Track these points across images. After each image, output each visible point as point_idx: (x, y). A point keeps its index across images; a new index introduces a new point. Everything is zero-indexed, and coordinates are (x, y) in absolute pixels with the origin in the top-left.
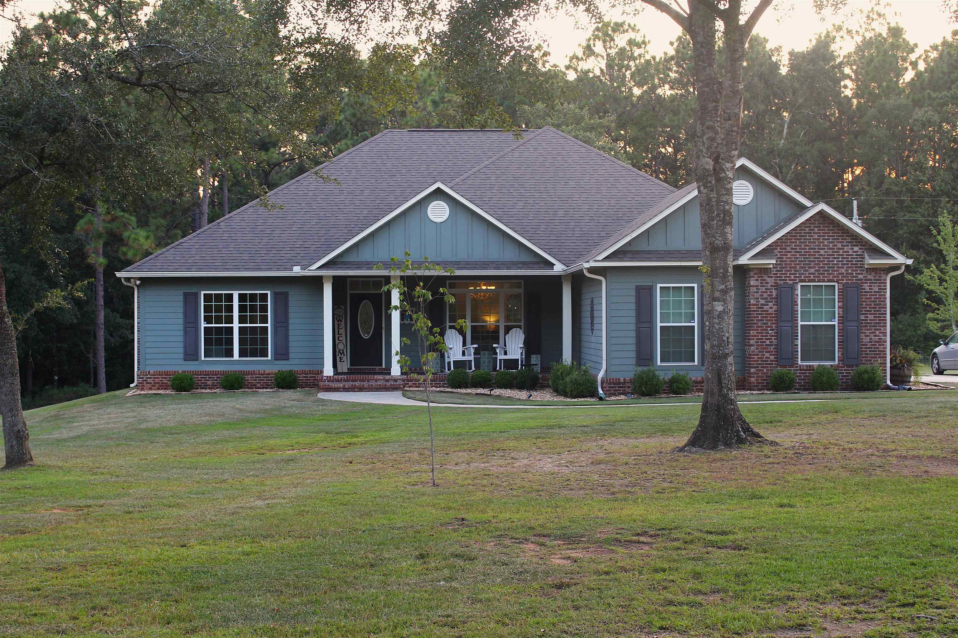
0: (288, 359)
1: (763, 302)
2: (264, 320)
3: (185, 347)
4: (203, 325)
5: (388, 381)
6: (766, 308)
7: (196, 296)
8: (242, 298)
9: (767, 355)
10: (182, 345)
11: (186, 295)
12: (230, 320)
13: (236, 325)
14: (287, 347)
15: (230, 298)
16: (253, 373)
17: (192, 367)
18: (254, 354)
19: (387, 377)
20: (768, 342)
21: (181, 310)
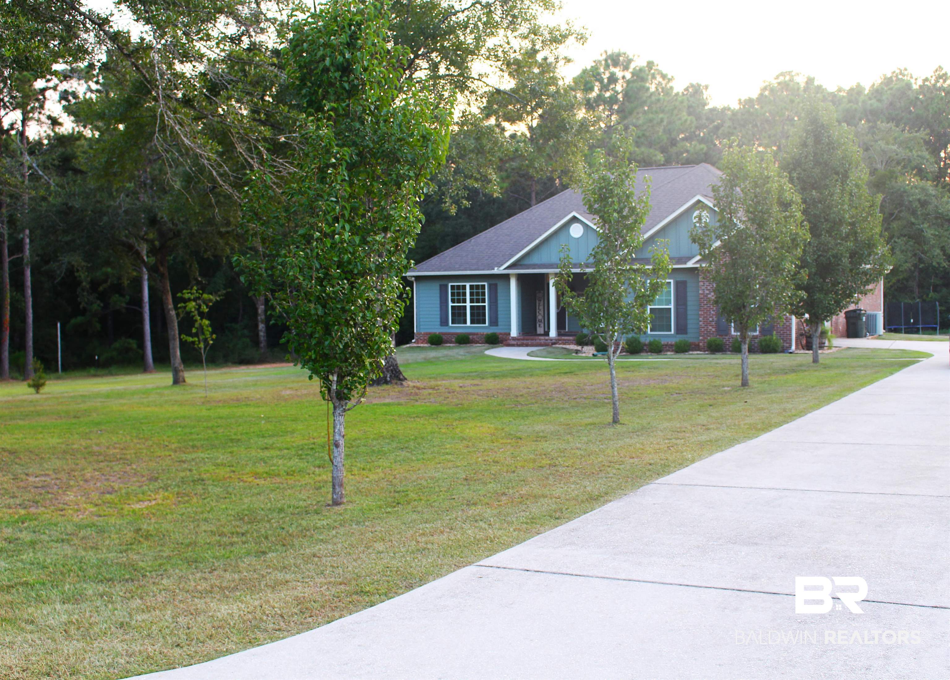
0: (497, 325)
1: (707, 292)
2: (484, 301)
3: (441, 318)
4: (450, 304)
5: (547, 340)
6: (709, 296)
7: (446, 286)
8: (471, 287)
9: (710, 328)
10: (439, 316)
11: (441, 286)
12: (464, 301)
13: (468, 304)
14: (497, 318)
15: (464, 287)
16: (477, 334)
17: (444, 330)
18: (479, 323)
19: (547, 338)
20: (711, 319)
21: (438, 295)
